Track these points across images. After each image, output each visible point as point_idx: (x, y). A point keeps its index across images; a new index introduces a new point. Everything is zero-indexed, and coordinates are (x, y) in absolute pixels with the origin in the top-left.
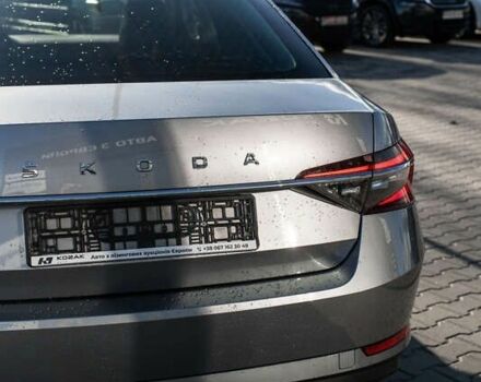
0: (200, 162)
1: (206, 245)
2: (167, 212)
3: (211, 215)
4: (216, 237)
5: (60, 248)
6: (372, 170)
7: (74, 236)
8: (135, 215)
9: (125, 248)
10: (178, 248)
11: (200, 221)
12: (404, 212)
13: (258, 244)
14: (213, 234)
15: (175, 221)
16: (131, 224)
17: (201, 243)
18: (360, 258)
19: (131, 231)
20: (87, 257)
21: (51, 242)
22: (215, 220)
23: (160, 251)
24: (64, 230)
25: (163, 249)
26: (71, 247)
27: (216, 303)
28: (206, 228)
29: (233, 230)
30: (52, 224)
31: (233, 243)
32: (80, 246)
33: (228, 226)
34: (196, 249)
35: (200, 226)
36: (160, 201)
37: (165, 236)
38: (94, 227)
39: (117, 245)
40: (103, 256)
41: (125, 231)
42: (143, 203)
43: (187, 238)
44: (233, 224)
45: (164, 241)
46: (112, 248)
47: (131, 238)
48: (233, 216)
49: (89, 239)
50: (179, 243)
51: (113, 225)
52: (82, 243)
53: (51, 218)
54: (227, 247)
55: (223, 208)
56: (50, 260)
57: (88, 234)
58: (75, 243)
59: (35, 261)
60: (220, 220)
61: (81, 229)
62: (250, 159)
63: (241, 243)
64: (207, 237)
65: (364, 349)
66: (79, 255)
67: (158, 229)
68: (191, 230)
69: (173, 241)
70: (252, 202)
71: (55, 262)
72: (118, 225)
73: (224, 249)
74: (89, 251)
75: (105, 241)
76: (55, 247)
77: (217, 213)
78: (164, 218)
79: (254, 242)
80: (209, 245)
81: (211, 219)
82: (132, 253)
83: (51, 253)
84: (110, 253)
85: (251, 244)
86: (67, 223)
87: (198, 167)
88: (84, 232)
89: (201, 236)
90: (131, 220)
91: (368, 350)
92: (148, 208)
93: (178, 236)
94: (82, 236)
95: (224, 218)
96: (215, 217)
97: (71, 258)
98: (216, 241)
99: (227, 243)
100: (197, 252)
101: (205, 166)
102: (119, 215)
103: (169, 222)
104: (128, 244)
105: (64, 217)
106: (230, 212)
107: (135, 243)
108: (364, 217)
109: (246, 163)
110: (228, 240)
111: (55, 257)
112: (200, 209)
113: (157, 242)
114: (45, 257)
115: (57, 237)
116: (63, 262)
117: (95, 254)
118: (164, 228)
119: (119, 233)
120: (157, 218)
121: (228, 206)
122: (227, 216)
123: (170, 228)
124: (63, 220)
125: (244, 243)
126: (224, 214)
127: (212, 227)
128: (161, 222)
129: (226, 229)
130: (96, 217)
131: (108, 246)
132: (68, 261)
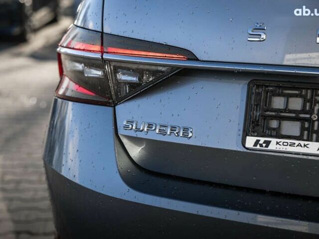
5: (284, 133)
7: (303, 121)
21: (274, 124)
24: (291, 111)
26: (298, 134)
30: (278, 103)
52: (311, 131)
53: (279, 95)
56: (268, 143)
58: (303, 129)
61: (311, 112)
66: (302, 143)
71: (273, 146)
76: (278, 130)
83: (271, 136)
86: (296, 104)
88: (315, 116)
94: (311, 122)
97: (292, 145)
105: (296, 96)
111: (274, 141)
114: (262, 140)
115: (281, 119)
116: (281, 148)
124: (292, 100)
132: (288, 148)
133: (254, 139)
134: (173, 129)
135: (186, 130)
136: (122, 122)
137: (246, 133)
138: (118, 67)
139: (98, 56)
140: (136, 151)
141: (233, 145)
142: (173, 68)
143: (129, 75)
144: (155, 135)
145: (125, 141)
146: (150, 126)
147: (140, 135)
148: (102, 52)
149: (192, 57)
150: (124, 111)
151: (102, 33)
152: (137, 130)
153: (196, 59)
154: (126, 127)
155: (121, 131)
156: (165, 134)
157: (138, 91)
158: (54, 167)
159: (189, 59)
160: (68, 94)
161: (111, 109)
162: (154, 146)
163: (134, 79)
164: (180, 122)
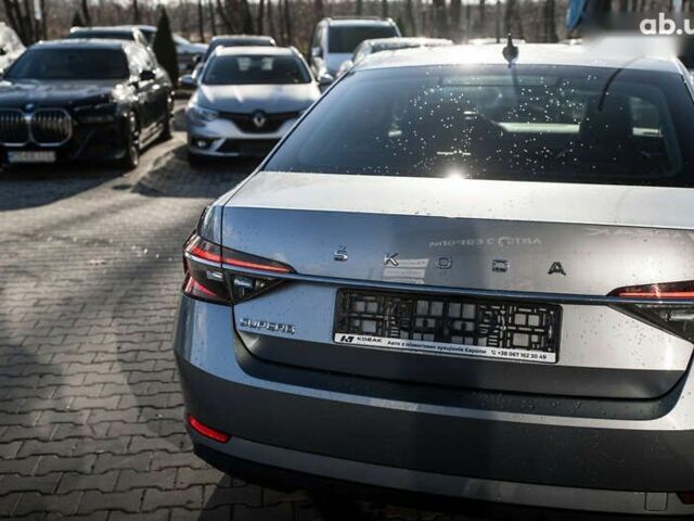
0: (501, 265)
1: (501, 350)
2: (470, 311)
3: (513, 320)
4: (515, 343)
5: (364, 330)
7: (377, 320)
8: (437, 308)
9: (422, 340)
10: (475, 348)
11: (501, 324)
13: (557, 359)
14: (511, 339)
15: (475, 320)
16: (433, 317)
17: (498, 346)
18: (683, 394)
19: (431, 324)
20: (384, 342)
21: (357, 323)
22: (518, 326)
23: (457, 349)
24: (369, 313)
25: (457, 346)
26: (374, 331)
27: (504, 410)
28: (505, 333)
29: (535, 338)
30: (360, 306)
31: (531, 352)
32: (382, 331)
33: (530, 333)
34: (491, 352)
35: (499, 330)
36: (463, 299)
37: (463, 334)
38: (397, 315)
39: (416, 335)
40: (398, 343)
41: (425, 323)
42: (448, 298)
43: (485, 339)
44: (536, 333)
45: (461, 339)
46: (410, 338)
47: (429, 331)
48: (537, 324)
49: (391, 325)
50: (475, 343)
51: (415, 316)
52: (384, 329)
53: (361, 300)
54: (523, 355)
55: (527, 314)
56: (351, 338)
57: (390, 320)
58: (378, 327)
59: (338, 337)
60: (523, 326)
61: (384, 314)
62: (557, 269)
63: (539, 353)
64: (505, 341)
65: (679, 494)
66: (377, 338)
67: (458, 326)
68: (491, 332)
69: (470, 340)
70: (558, 312)
71: (355, 341)
72: (421, 316)
73: (520, 357)
74: (388, 336)
75: (405, 330)
76: (360, 328)
77: (520, 319)
78: (465, 316)
79: (554, 354)
80: (505, 350)
81: (513, 324)
82: (428, 346)
83: (354, 333)
84: (406, 341)
85: (550, 357)
86: (373, 307)
87: (498, 270)
88: (387, 318)
89: (499, 339)
90: (433, 313)
91: (686, 496)
92: (451, 304)
93: (475, 336)
94: (384, 321)
95: (527, 325)
96: (517, 322)
97: (369, 340)
98: (514, 347)
99: (524, 351)
100: (492, 355)
101: (504, 270)
102: (422, 305)
103: (469, 320)
104: (426, 336)
105: (372, 301)
106: (534, 321)
107: (432, 336)
109: (550, 272)
110: (528, 348)
111: (356, 337)
112: (503, 312)
113: (454, 338)
114: (347, 336)
115: (362, 319)
116: (362, 342)
117: (392, 340)
118: (464, 326)
119: (419, 323)
120: (457, 315)
121: (532, 313)
122: (530, 323)
123: (470, 327)
124: (370, 304)
125: (543, 353)
126: (527, 320)
127: (513, 332)
128: (460, 319)
129: (527, 336)
130: (400, 306)
131: (406, 334)
132: (368, 343)
133: (341, 336)
134: (280, 326)
135: (290, 327)
136: (240, 320)
137: (335, 332)
138: (233, 275)
139: (218, 265)
140: (251, 344)
141: (327, 340)
142: (278, 279)
143: (245, 281)
145: (241, 334)
146: (262, 324)
147: (254, 330)
148: (222, 262)
149: (293, 271)
150: (242, 310)
151: (221, 246)
152: (252, 326)
153: (296, 273)
154: (242, 325)
155: (239, 327)
156: (273, 329)
157: (252, 294)
158: (184, 357)
159: (290, 273)
160: (195, 293)
161: (230, 308)
162: (265, 340)
163: (248, 285)
164: (286, 321)
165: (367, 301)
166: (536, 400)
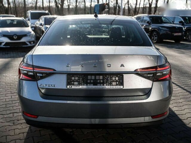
0: (109, 65)
1: (110, 86)
2: (101, 77)
3: (112, 79)
4: (113, 84)
5: (75, 84)
6: (156, 70)
7: (78, 82)
8: (93, 77)
9: (90, 85)
11: (109, 80)
12: (167, 82)
14: (112, 83)
15: (103, 80)
17: (109, 85)
18: (151, 93)
19: (92, 81)
20: (81, 87)
21: (73, 83)
22: (113, 80)
23: (99, 87)
24: (76, 80)
25: (99, 86)
26: (77, 84)
27: (111, 101)
28: (110, 82)
29: (117, 83)
30: (73, 78)
31: (117, 86)
32: (79, 84)
33: (116, 82)
34: (107, 87)
35: (109, 81)
36: (99, 75)
37: (100, 83)
38: (83, 80)
39: (88, 84)
40: (84, 87)
41: (90, 81)
42: (95, 75)
43: (106, 84)
44: (118, 82)
45: (100, 84)
46: (87, 85)
47: (92, 83)
48: (118, 79)
49: (82, 82)
50: (103, 85)
51: (88, 80)
52: (80, 84)
54: (115, 87)
55: (115, 77)
56: (72, 87)
57: (81, 81)
58: (78, 83)
59: (68, 87)
61: (80, 80)
62: (122, 65)
63: (119, 86)
64: (110, 84)
65: (151, 116)
66: (79, 86)
67: (98, 81)
68: (107, 82)
69: (102, 84)
70: (123, 76)
71: (73, 87)
73: (114, 88)
74: (81, 85)
75: (85, 83)
76: (73, 84)
77: (114, 79)
78: (100, 79)
79: (122, 86)
80: (111, 86)
81: (112, 80)
82: (92, 87)
83: (72, 85)
84: (86, 86)
85: (122, 87)
86: (77, 78)
87: (109, 67)
88: (80, 81)
89: (109, 84)
90: (92, 79)
91: (153, 117)
92: (96, 76)
93: (103, 83)
94: (80, 82)
95: (115, 80)
96: (113, 79)
98: (113, 85)
99: (115, 86)
100: (108, 88)
101: (110, 67)
102: (89, 77)
103: (101, 80)
104: (91, 84)
105: (76, 77)
106: (117, 79)
107: (92, 84)
108: (154, 82)
109: (121, 66)
110: (116, 85)
111: (73, 86)
112: (109, 77)
113: (98, 84)
114: (71, 86)
115: (74, 81)
116: (75, 87)
117: (82, 86)
118: (100, 81)
119: (89, 81)
120: (98, 79)
121: (116, 77)
122: (116, 79)
123: (102, 81)
124: (76, 78)
125: (120, 86)
126: (115, 79)
127: (112, 82)
128: (99, 80)
129: (115, 83)
130: (84, 77)
131: (86, 84)
132: (76, 87)
134: (51, 85)
135: (54, 85)
136: (39, 85)
137: (67, 85)
138: (37, 73)
140: (43, 91)
141: (64, 87)
142: (50, 73)
143: (40, 74)
144: (47, 87)
145: (40, 89)
146: (46, 85)
147: (44, 87)
148: (33, 70)
149: (55, 70)
150: (40, 82)
151: (33, 65)
152: (43, 86)
153: (56, 71)
154: (40, 86)
155: (39, 87)
156: (49, 86)
157: (42, 78)
158: (21, 95)
159: (54, 71)
160: (23, 78)
161: (36, 82)
162: (47, 89)
163: (42, 75)
164: (53, 84)
165: (75, 77)
166: (118, 98)
